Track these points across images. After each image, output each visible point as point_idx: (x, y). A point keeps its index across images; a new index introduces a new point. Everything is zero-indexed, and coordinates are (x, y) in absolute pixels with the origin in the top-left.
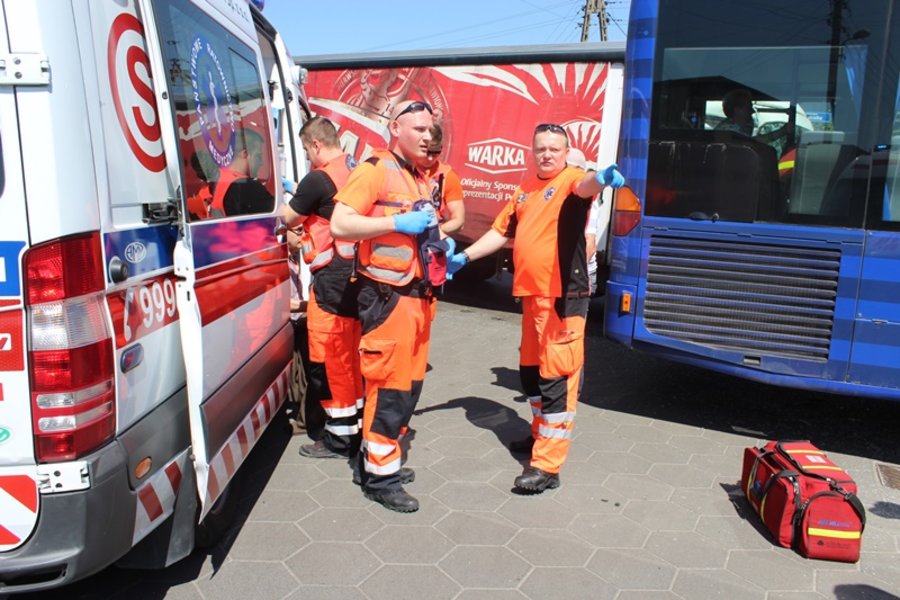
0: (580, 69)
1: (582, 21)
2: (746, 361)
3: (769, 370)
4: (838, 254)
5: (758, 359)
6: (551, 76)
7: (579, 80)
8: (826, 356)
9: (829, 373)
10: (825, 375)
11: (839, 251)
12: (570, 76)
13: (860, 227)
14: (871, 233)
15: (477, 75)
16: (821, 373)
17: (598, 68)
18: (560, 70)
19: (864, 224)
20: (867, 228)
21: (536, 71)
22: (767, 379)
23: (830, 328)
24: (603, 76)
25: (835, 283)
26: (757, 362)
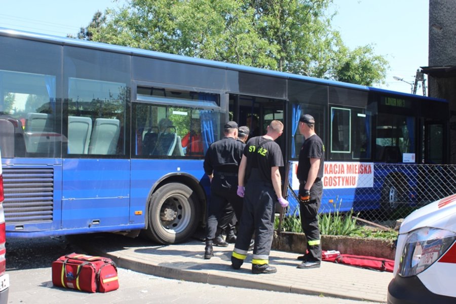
2: (17, 228)
3: (27, 231)
4: (52, 170)
5: (22, 226)
8: (52, 219)
9: (54, 227)
10: (52, 228)
11: (52, 169)
13: (60, 157)
14: (64, 159)
16: (51, 227)
19: (61, 156)
20: (63, 158)
22: (26, 235)
23: (52, 205)
25: (52, 184)
26: (21, 228)
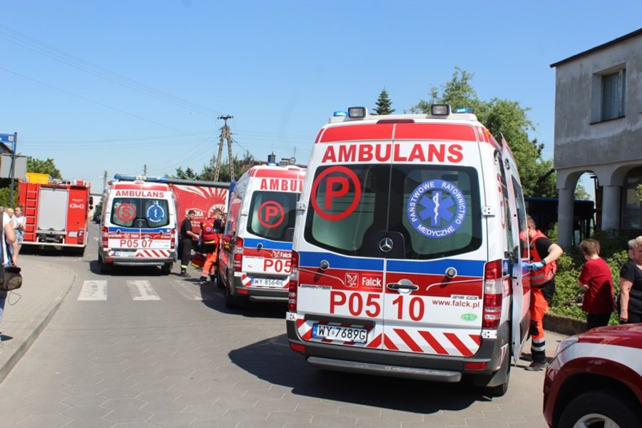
0: (219, 190)
1: (219, 142)
6: (211, 191)
7: (219, 193)
12: (216, 191)
15: (188, 189)
17: (224, 190)
18: (213, 189)
21: (207, 189)
24: (226, 192)
